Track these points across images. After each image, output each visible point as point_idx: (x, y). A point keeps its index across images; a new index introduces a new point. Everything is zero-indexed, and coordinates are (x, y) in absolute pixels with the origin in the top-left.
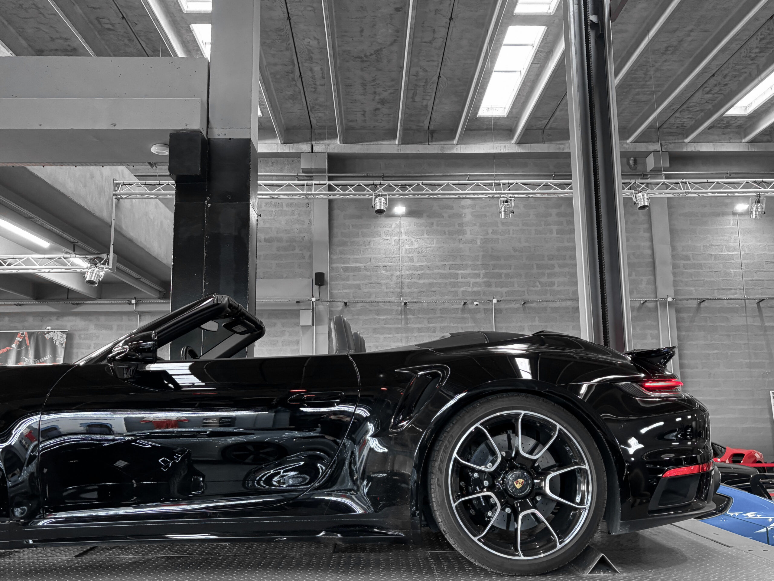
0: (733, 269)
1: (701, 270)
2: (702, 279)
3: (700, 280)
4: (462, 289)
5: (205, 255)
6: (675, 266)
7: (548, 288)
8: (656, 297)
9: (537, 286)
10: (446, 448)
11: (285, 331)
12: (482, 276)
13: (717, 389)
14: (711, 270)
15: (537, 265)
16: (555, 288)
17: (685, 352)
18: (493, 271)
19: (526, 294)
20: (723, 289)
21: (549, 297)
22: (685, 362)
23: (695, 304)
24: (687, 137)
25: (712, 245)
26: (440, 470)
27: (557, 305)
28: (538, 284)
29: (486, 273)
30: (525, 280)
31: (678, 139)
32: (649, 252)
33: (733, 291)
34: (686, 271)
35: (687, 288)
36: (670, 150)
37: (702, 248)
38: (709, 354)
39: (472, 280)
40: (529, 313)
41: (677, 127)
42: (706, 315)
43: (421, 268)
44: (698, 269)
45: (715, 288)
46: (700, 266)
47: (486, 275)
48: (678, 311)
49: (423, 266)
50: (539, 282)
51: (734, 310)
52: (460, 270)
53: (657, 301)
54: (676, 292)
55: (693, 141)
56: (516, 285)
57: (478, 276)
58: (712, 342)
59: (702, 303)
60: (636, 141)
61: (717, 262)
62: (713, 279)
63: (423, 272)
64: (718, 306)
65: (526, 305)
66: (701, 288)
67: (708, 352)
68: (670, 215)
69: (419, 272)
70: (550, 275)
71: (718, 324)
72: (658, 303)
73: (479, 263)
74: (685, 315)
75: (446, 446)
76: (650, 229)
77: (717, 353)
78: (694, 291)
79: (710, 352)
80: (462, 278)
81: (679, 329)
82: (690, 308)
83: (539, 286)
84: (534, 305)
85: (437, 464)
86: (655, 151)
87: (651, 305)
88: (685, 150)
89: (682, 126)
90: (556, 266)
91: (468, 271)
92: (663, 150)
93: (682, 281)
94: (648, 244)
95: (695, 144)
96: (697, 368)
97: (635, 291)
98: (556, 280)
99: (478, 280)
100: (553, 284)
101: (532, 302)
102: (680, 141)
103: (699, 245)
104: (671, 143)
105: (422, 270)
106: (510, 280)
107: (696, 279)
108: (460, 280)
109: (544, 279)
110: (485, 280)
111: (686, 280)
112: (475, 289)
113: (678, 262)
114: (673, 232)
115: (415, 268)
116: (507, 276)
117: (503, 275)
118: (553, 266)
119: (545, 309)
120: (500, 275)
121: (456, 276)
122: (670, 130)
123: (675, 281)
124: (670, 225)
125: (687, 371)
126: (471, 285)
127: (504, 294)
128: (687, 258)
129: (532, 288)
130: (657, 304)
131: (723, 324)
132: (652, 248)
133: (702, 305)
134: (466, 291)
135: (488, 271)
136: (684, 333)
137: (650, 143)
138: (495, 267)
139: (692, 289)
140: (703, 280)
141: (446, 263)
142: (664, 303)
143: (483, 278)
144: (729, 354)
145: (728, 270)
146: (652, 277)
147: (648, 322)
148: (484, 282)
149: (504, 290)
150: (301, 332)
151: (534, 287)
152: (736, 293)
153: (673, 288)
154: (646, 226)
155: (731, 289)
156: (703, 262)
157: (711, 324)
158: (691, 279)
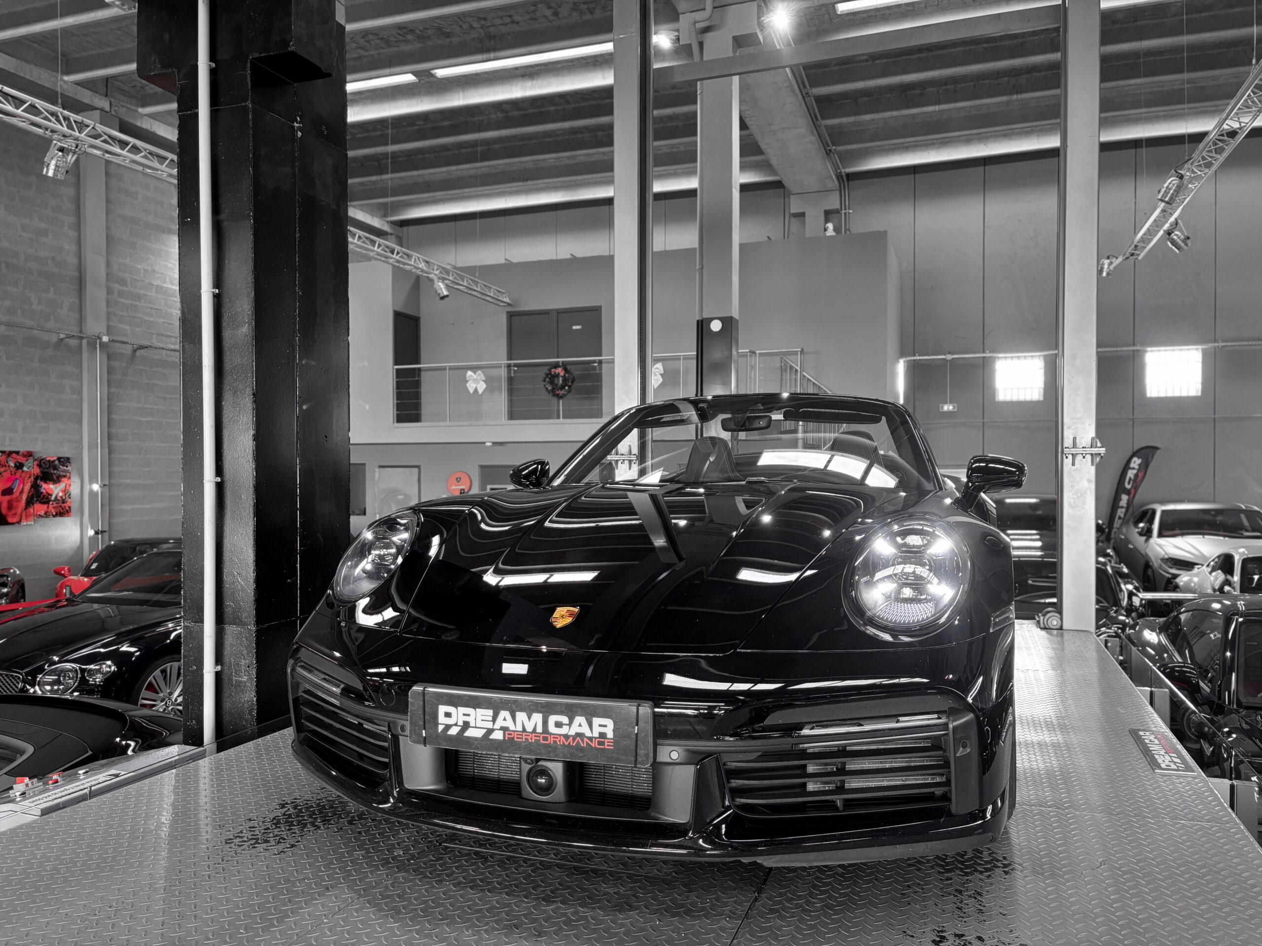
1: (137, 303)
2: (141, 316)
3: (138, 317)
5: (298, 235)
6: (109, 292)
8: (81, 332)
14: (150, 306)
17: (114, 416)
20: (163, 335)
22: (114, 430)
23: (128, 350)
24: (144, 105)
25: (154, 271)
31: (131, 104)
32: (75, 261)
34: (121, 300)
35: (121, 326)
36: (121, 117)
37: (142, 271)
38: (142, 421)
41: (135, 86)
42: (141, 367)
44: (136, 301)
45: (154, 332)
46: (139, 297)
48: (109, 358)
53: (81, 338)
54: (109, 329)
55: (153, 116)
58: (146, 406)
59: (138, 351)
60: (79, 84)
61: (160, 296)
62: (152, 319)
64: (156, 357)
66: (137, 329)
67: (141, 419)
68: (107, 214)
71: (154, 382)
72: (85, 341)
74: (116, 364)
76: (78, 225)
77: (150, 421)
78: (130, 332)
79: (143, 419)
81: (109, 385)
82: (123, 354)
86: (102, 110)
87: (73, 342)
88: (139, 124)
89: (142, 87)
92: (113, 113)
93: (115, 315)
94: (73, 248)
95: (152, 121)
96: (127, 440)
97: (51, 317)
102: (133, 107)
103: (139, 267)
104: (123, 106)
107: (133, 315)
111: (121, 313)
113: (113, 285)
114: (109, 238)
122: (122, 85)
123: (108, 313)
124: (108, 228)
125: (114, 443)
128: (123, 282)
130: (81, 343)
132: (79, 256)
133: (138, 353)
136: (113, 390)
137: (97, 95)
139: (128, 328)
140: (141, 318)
142: (93, 342)
145: (169, 310)
146: (77, 301)
147: (68, 368)
153: (105, 322)
154: (72, 219)
155: (171, 336)
156: (142, 292)
157: (146, 381)
158: (126, 314)
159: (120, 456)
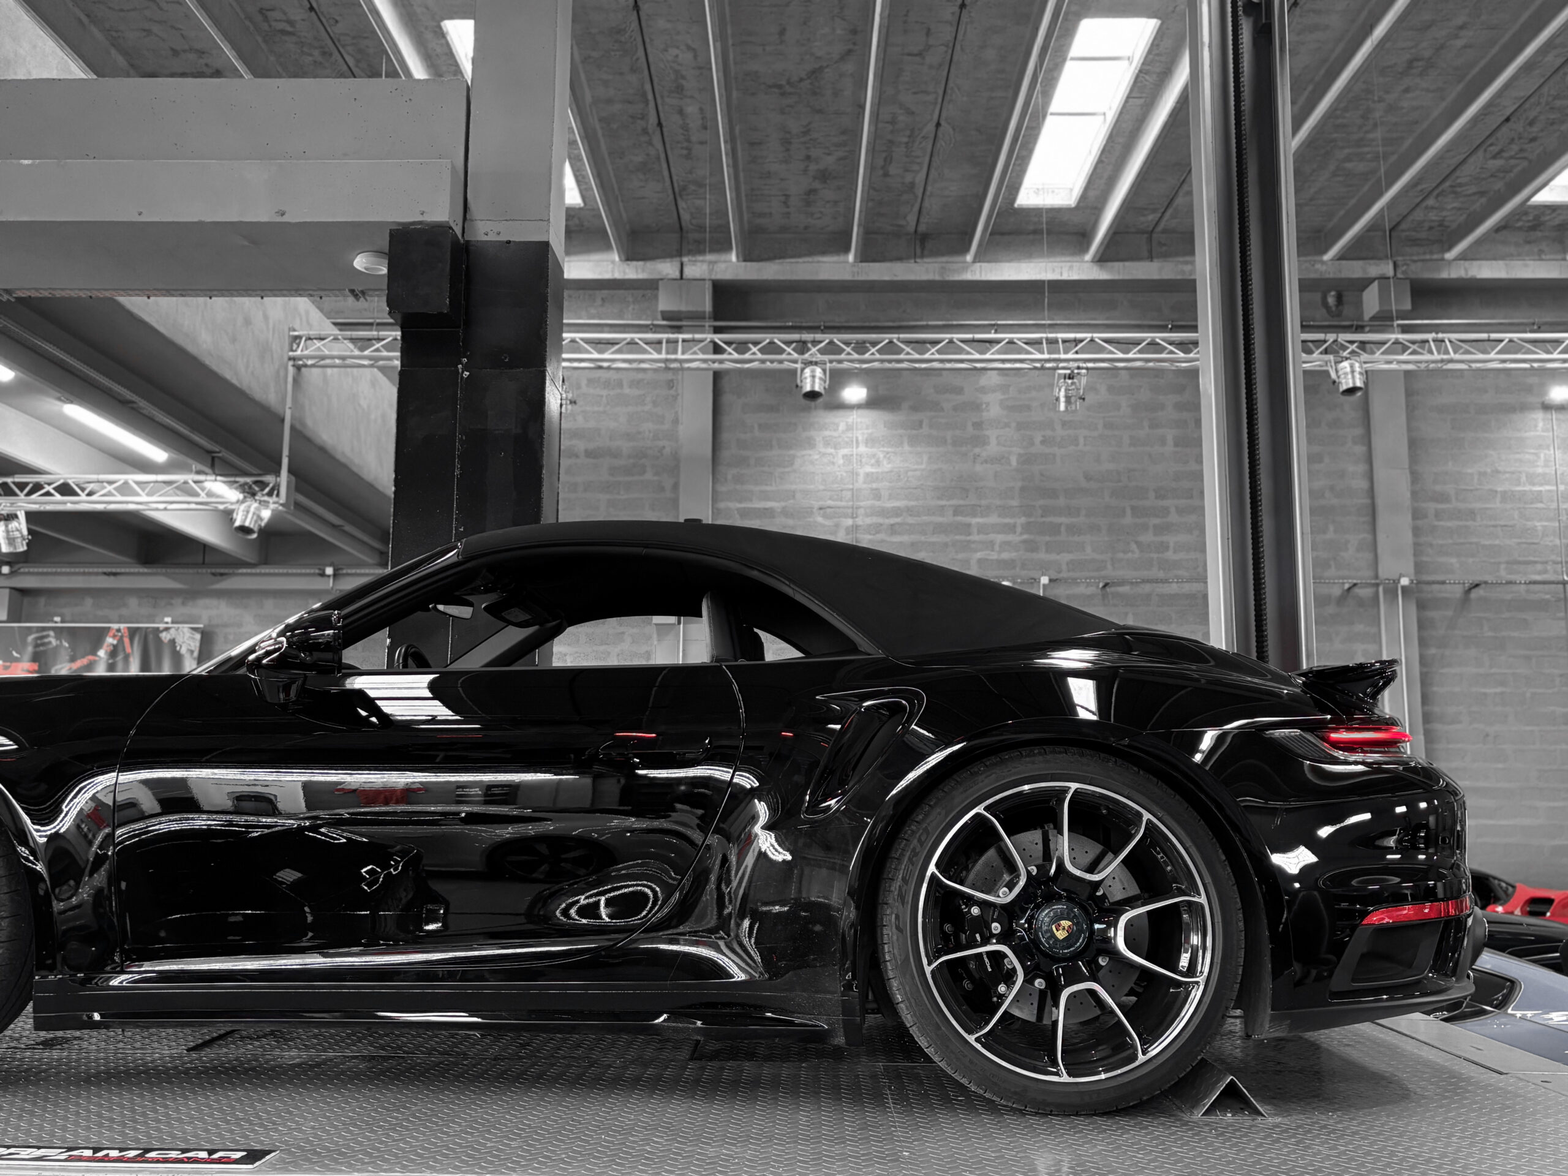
0: (1541, 520)
1: (1470, 523)
2: (1475, 540)
3: (1471, 543)
4: (979, 555)
6: (1417, 514)
7: (1155, 556)
8: (1376, 577)
9: (1133, 552)
10: (915, 854)
11: (623, 633)
12: (1019, 529)
13: (1500, 766)
14: (1493, 523)
15: (1133, 508)
16: (1170, 555)
17: (1435, 689)
18: (1044, 519)
19: (1109, 566)
20: (1517, 562)
21: (1156, 573)
22: (1436, 709)
23: (1458, 591)
24: (1450, 248)
25: (1498, 472)
26: (902, 897)
27: (1174, 588)
28: (1134, 546)
29: (1029, 523)
30: (1106, 539)
31: (1431, 253)
32: (1364, 484)
33: (1539, 567)
34: (1441, 523)
35: (1443, 559)
36: (1413, 276)
37: (1476, 477)
38: (1485, 694)
39: (999, 538)
40: (1115, 605)
41: (1431, 228)
42: (1480, 614)
43: (897, 512)
44: (1467, 520)
45: (1501, 560)
46: (1472, 514)
47: (1027, 528)
48: (1421, 606)
49: (899, 508)
50: (1136, 542)
51: (1542, 606)
52: (974, 516)
53: (1377, 585)
54: (1419, 567)
55: (1463, 257)
56: (1089, 550)
57: (1012, 529)
58: (1493, 670)
59: (1473, 591)
60: (1342, 257)
61: (1508, 506)
62: (1497, 542)
63: (898, 520)
64: (1509, 597)
65: (1108, 589)
66: (1471, 560)
67: (1483, 690)
68: (1411, 409)
69: (892, 521)
70: (1160, 530)
71: (1505, 634)
72: (1381, 589)
73: (1015, 503)
74: (1436, 614)
75: (914, 850)
76: (1367, 439)
77: (1502, 693)
78: (1457, 566)
79: (1488, 691)
80: (979, 532)
81: (1423, 643)
82: (1448, 599)
83: (1137, 550)
84: (1125, 589)
85: (896, 886)
86: (1383, 278)
87: (1365, 592)
88: (1444, 275)
89: (1440, 225)
90: (1173, 510)
91: (993, 519)
92: (1399, 275)
93: (1431, 545)
94: (1362, 468)
95: (1467, 264)
96: (1460, 722)
97: (1332, 563)
98: (1171, 539)
99: (1010, 537)
100: (1164, 547)
101: (1122, 583)
102: (1435, 256)
103: (1469, 471)
104: (1415, 261)
105: (897, 515)
106: (1076, 538)
107: (1462, 541)
108: (975, 537)
109: (1147, 538)
110: (1025, 537)
111: (1441, 542)
112: (1005, 556)
113: (1424, 505)
114: (1414, 444)
115: (883, 512)
116: (1072, 529)
117: (1063, 529)
118: (1165, 511)
119: (1148, 597)
120: (1055, 529)
121: (966, 528)
122: (1414, 233)
123: (1416, 545)
124: (1409, 429)
125: (1437, 726)
126: (997, 548)
127: (1064, 567)
128: (1443, 498)
129: (1121, 555)
130: (1377, 593)
131: (1515, 634)
132: (1370, 476)
133: (1474, 594)
134: (987, 560)
135: (1032, 520)
136: (1433, 651)
137: (1372, 262)
138: (1046, 511)
139: (1454, 560)
140: (1477, 543)
141: (947, 503)
142: (1392, 590)
143: (1021, 534)
144: (1528, 695)
145: (1529, 524)
146: (1369, 537)
147: (1359, 628)
148: (1025, 542)
149: (1065, 557)
150: (655, 636)
151: (1125, 552)
152: (1545, 572)
153: (1411, 559)
154: (1359, 431)
155: (1536, 562)
156: (1477, 505)
157: (1490, 634)
158: (1450, 541)
159: (1451, 746)
